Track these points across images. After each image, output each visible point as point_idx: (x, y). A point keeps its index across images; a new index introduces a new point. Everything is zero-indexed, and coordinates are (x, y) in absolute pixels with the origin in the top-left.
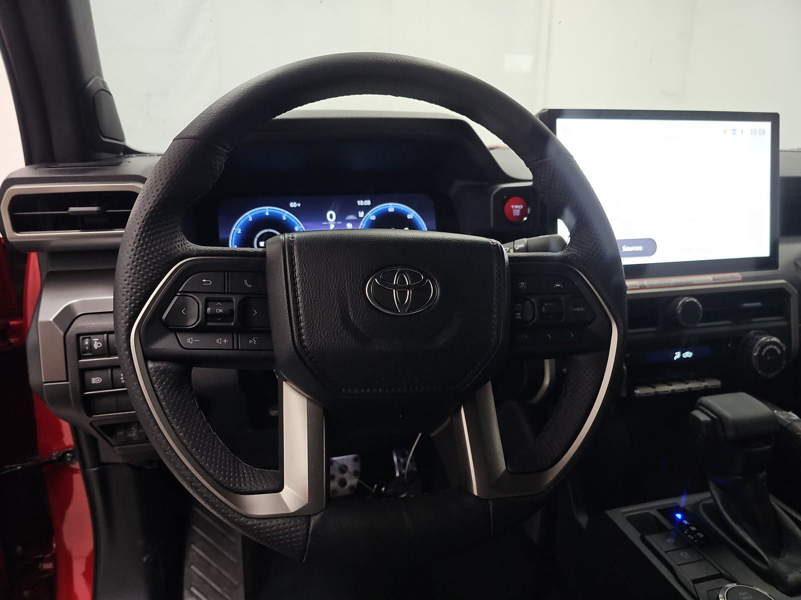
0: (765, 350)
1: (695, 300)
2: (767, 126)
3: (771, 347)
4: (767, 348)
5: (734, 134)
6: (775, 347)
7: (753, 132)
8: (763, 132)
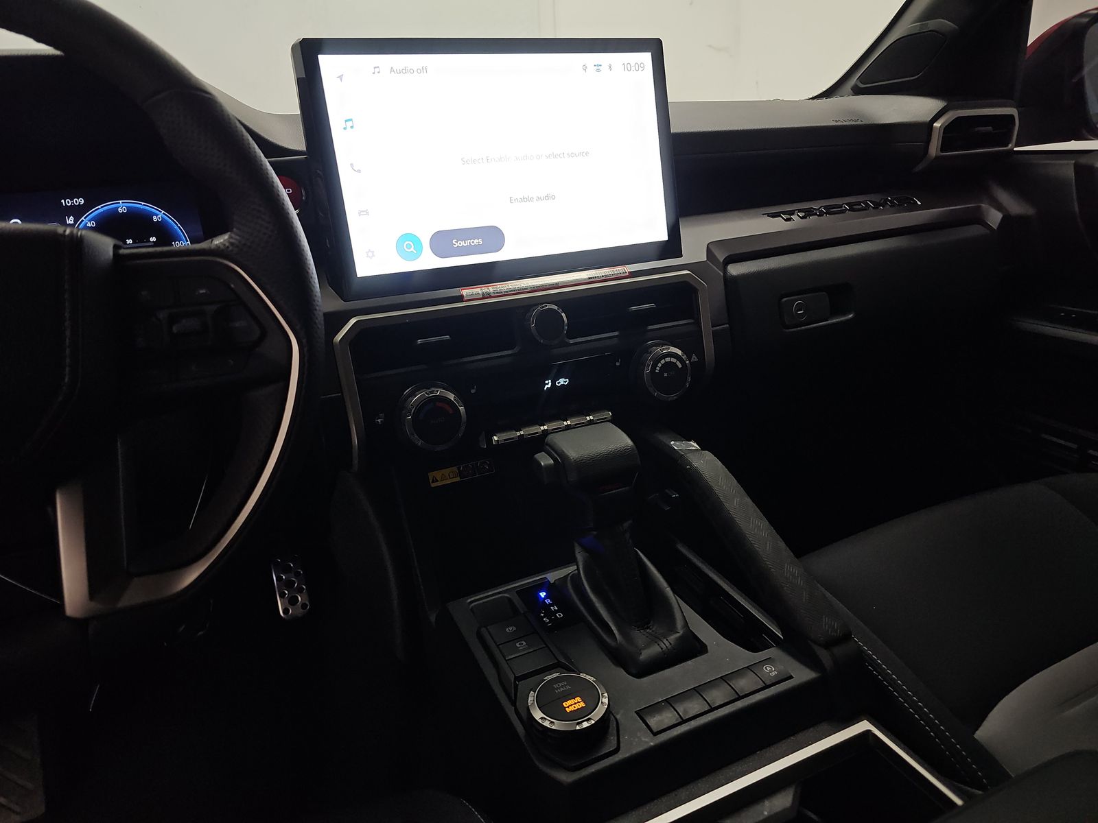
0: (660, 365)
1: (556, 308)
2: (646, 58)
3: (668, 359)
4: (663, 362)
5: (598, 71)
6: (674, 360)
7: (627, 67)
8: (641, 66)
